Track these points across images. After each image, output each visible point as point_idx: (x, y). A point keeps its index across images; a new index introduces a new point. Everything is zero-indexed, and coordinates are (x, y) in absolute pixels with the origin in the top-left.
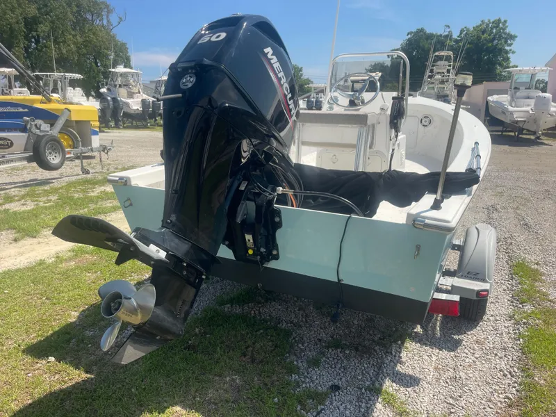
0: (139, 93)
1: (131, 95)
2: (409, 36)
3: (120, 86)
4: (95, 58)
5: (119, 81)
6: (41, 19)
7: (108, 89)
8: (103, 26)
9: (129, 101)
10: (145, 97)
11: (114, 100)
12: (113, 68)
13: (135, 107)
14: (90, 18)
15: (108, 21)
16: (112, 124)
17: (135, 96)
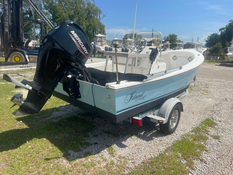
0: (105, 44)
1: (102, 45)
2: (230, 22)
3: (98, 41)
4: (93, 31)
5: (98, 39)
6: (75, 16)
7: (94, 43)
8: (97, 19)
9: (101, 47)
10: (107, 46)
11: (94, 47)
12: (97, 35)
13: (102, 50)
14: (93, 16)
15: (99, 17)
16: (93, 56)
17: (104, 45)
